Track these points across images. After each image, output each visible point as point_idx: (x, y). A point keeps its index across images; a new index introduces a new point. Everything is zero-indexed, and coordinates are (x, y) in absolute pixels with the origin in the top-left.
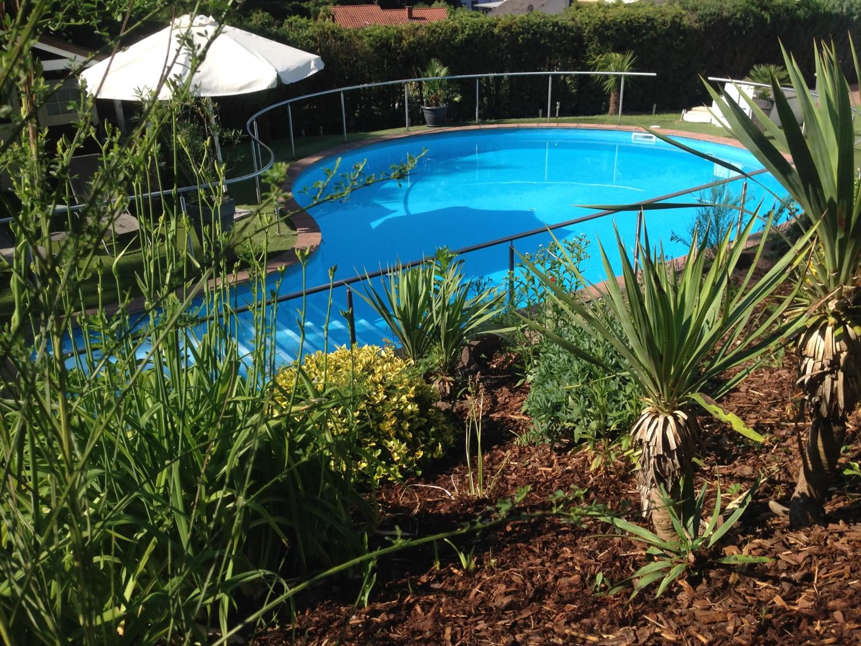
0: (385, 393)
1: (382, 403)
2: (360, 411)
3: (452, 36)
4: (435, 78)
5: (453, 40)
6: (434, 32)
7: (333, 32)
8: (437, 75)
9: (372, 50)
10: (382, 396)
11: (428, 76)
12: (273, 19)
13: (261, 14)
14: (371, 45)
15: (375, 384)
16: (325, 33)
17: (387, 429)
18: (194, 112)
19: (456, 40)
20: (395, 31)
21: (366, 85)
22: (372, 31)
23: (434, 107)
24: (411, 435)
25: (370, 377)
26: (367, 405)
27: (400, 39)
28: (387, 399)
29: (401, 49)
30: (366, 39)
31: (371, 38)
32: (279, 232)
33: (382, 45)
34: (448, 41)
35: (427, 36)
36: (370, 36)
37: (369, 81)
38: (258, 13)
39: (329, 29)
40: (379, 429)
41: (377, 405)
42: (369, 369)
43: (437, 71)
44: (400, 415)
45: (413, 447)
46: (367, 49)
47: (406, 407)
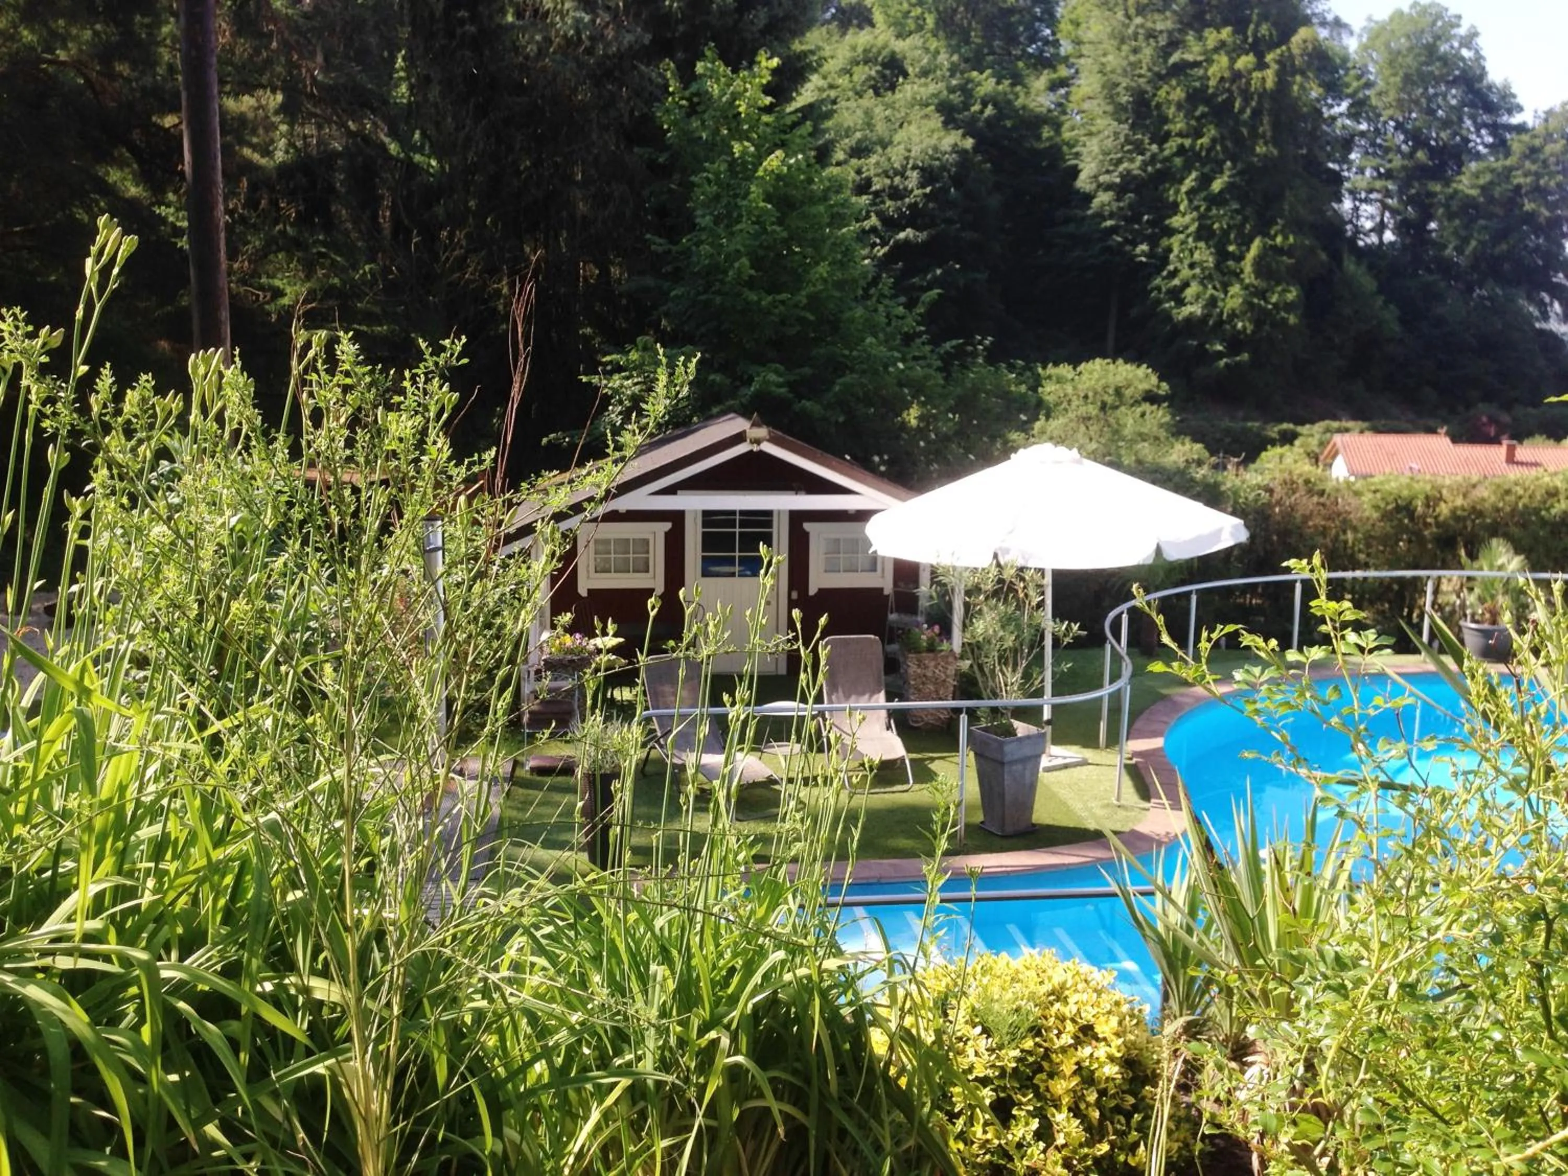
0: (1076, 1037)
1: (1064, 1050)
2: (1022, 1051)
3: (1545, 502)
4: (1495, 573)
5: (1548, 510)
6: (1508, 492)
7: (1307, 482)
8: (1501, 568)
9: (1376, 515)
10: (1067, 1039)
11: (1481, 569)
12: (1207, 454)
13: (1188, 446)
14: (1376, 507)
15: (1062, 1019)
16: (1293, 482)
17: (1060, 1092)
18: (1012, 588)
19: (1553, 511)
20: (1428, 487)
21: (1359, 574)
22: (1382, 483)
23: (1486, 626)
24: (1097, 1114)
25: (1057, 1005)
26: (1037, 1045)
27: (1432, 501)
28: (1075, 1047)
29: (1436, 518)
30: (1367, 497)
31: (1378, 495)
32: (1118, 799)
33: (1398, 509)
34: (1537, 511)
35: (1493, 498)
36: (1375, 492)
37: (1366, 566)
38: (1183, 444)
39: (1300, 475)
40: (1047, 1089)
41: (1055, 1052)
42: (1058, 995)
43: (1500, 562)
44: (1086, 1076)
45: (1095, 1133)
46: (1367, 514)
47: (1101, 1066)
